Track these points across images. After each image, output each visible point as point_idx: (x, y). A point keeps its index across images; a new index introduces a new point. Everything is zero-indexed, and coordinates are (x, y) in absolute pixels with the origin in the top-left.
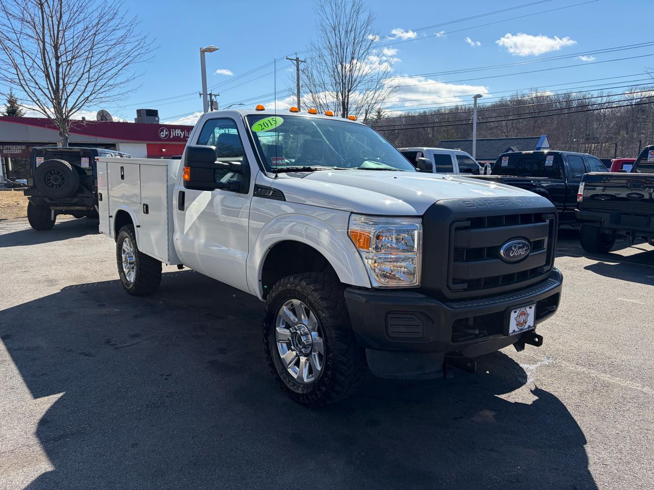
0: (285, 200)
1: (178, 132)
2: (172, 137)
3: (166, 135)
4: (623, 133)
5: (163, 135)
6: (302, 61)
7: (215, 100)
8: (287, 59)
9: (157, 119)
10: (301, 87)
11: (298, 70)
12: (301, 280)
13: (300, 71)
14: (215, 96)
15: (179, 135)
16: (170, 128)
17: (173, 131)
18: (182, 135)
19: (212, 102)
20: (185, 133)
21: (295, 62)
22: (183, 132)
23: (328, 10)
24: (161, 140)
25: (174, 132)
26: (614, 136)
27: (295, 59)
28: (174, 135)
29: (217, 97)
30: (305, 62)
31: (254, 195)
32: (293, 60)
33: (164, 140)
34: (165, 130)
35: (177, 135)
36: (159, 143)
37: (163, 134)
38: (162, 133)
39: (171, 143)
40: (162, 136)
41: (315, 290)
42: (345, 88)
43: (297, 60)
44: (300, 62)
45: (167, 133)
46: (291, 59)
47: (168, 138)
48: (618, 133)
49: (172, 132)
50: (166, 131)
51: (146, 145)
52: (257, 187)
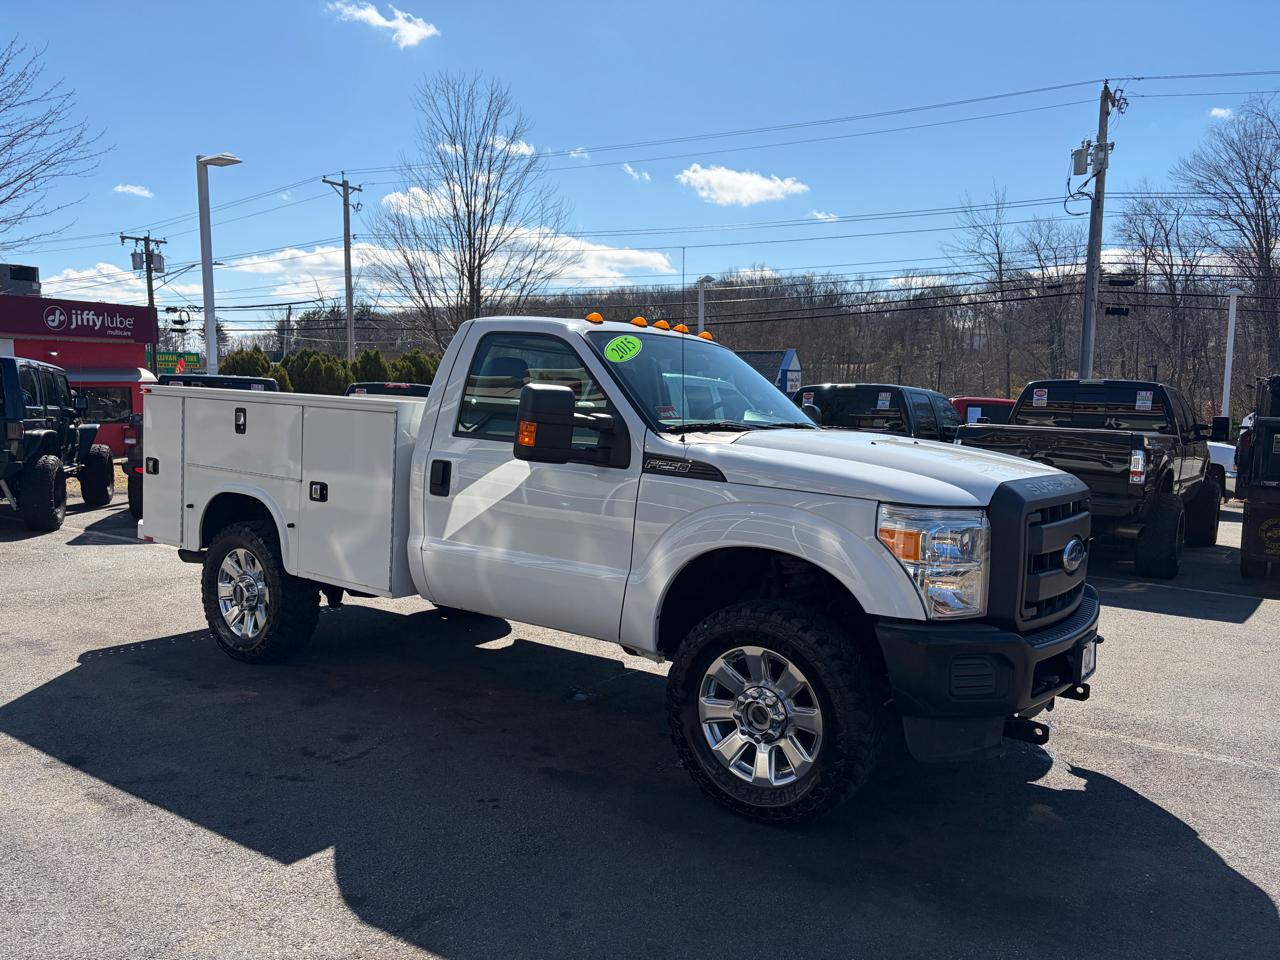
0: (725, 480)
1: (89, 317)
2: (73, 327)
3: (61, 323)
4: (897, 346)
5: (53, 321)
6: (354, 189)
7: (156, 252)
8: (324, 181)
9: (35, 287)
10: (351, 237)
11: (346, 205)
12: (770, 613)
13: (351, 208)
14: (157, 243)
15: (91, 323)
16: (70, 307)
17: (76, 314)
18: (99, 324)
19: (150, 255)
20: (104, 319)
21: (340, 189)
22: (101, 318)
23: (442, 104)
24: (49, 331)
25: (79, 317)
26: (884, 352)
27: (341, 182)
28: (80, 323)
29: (161, 245)
30: (360, 190)
31: (645, 470)
32: (336, 184)
33: (55, 334)
34: (58, 312)
35: (85, 323)
36: (43, 338)
37: (55, 320)
38: (51, 318)
39: (72, 339)
40: (50, 323)
41: (805, 629)
42: (475, 252)
43: (345, 185)
44: (350, 190)
45: (62, 318)
46: (332, 183)
47: (64, 329)
48: (888, 347)
49: (74, 316)
50: (61, 314)
51: (12, 341)
52: (647, 456)
